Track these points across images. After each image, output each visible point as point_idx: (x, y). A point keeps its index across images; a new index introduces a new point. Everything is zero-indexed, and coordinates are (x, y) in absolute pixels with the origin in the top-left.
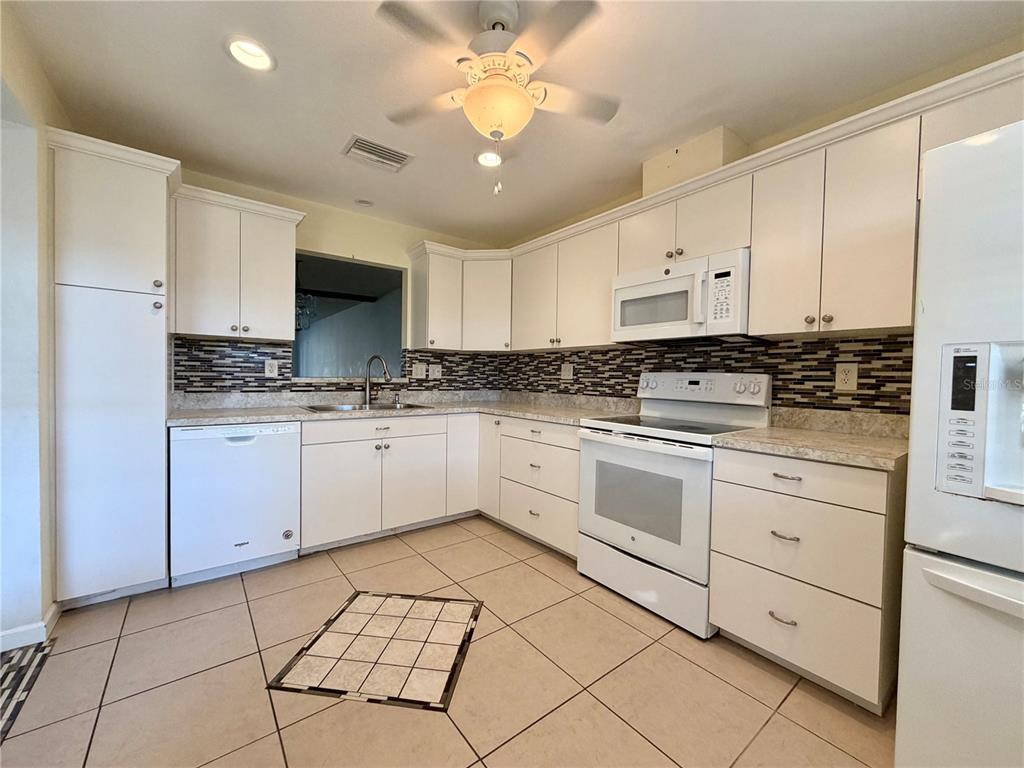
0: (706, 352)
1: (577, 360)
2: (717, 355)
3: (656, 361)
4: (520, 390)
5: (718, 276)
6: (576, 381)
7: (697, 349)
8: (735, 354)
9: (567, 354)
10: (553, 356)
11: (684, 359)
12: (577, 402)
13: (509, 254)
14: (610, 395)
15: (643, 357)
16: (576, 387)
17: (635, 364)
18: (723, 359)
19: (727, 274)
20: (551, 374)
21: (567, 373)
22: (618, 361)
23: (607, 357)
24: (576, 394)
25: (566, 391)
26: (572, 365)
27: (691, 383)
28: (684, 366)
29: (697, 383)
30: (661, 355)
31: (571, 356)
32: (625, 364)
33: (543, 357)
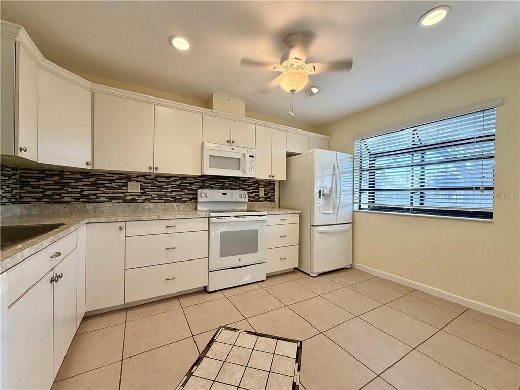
0: (223, 182)
1: (144, 180)
2: (227, 183)
3: (201, 184)
4: (69, 202)
5: (250, 156)
6: (143, 194)
7: (220, 180)
8: (234, 184)
9: (135, 176)
10: (118, 176)
11: (214, 184)
12: (146, 207)
13: (90, 86)
14: (172, 201)
15: (194, 181)
16: (144, 197)
17: (189, 185)
18: (230, 185)
19: (253, 157)
20: (114, 189)
21: (134, 188)
22: (178, 183)
23: (170, 180)
24: (143, 202)
25: (133, 200)
26: (139, 183)
27: (223, 194)
28: (214, 187)
29: (226, 194)
30: (204, 181)
31: (137, 177)
32: (182, 185)
33: (104, 175)
